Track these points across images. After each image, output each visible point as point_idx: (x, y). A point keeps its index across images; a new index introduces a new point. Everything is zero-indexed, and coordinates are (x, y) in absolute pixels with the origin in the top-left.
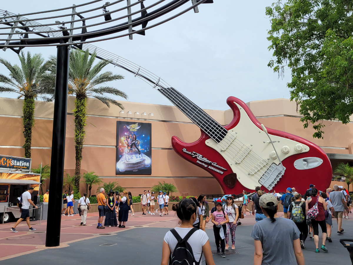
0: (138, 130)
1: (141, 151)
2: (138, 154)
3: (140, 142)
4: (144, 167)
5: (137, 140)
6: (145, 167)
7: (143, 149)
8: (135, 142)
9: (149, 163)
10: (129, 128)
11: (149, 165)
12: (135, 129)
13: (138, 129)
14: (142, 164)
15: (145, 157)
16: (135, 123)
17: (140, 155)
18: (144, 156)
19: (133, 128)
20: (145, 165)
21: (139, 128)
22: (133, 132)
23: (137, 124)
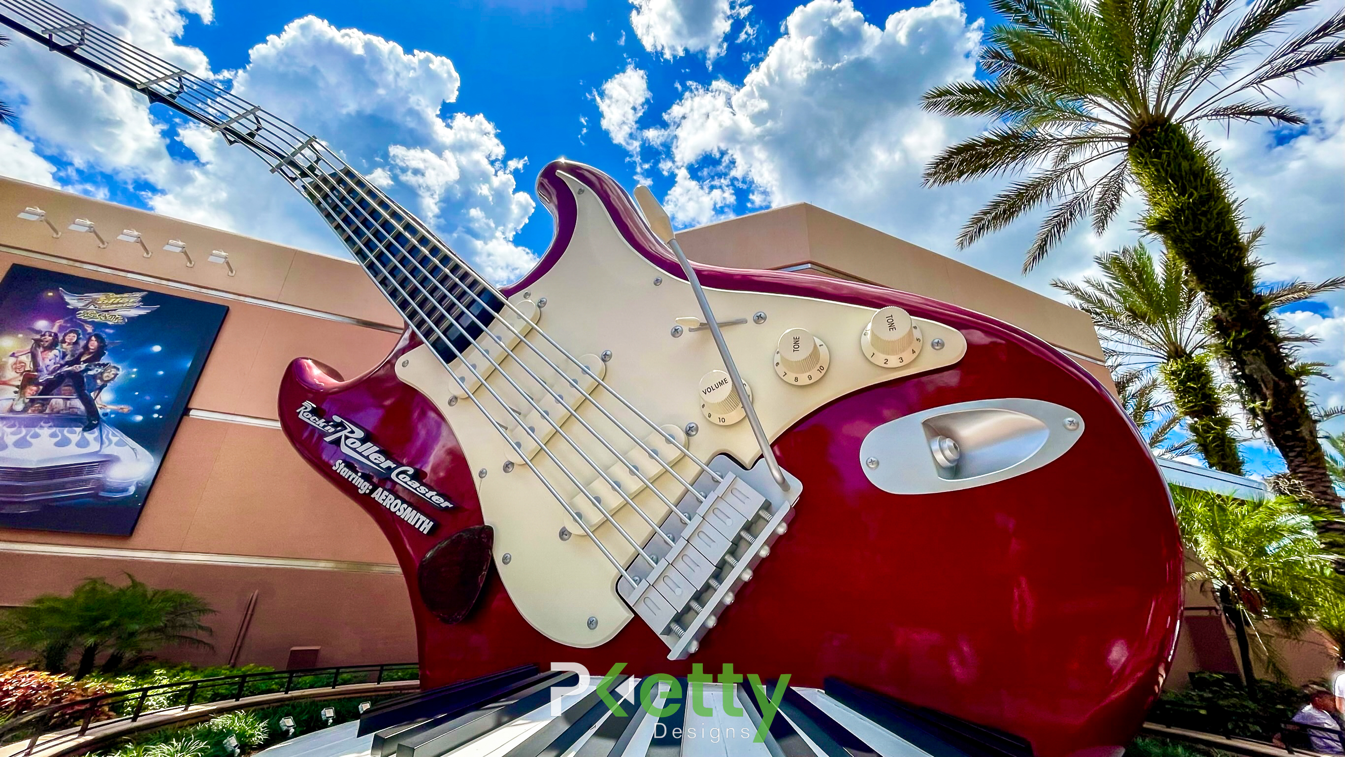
0: (132, 320)
1: (105, 414)
2: (78, 430)
3: (121, 373)
4: (96, 496)
5: (104, 360)
6: (102, 494)
7: (126, 408)
8: (87, 370)
9: (136, 480)
10: (80, 305)
11: (132, 490)
12: (113, 313)
13: (129, 319)
14: (87, 481)
15: (125, 444)
16: (120, 289)
17: (91, 436)
18: (115, 439)
19: (104, 307)
20: (101, 486)
21: (142, 312)
22: (92, 323)
23: (139, 295)
